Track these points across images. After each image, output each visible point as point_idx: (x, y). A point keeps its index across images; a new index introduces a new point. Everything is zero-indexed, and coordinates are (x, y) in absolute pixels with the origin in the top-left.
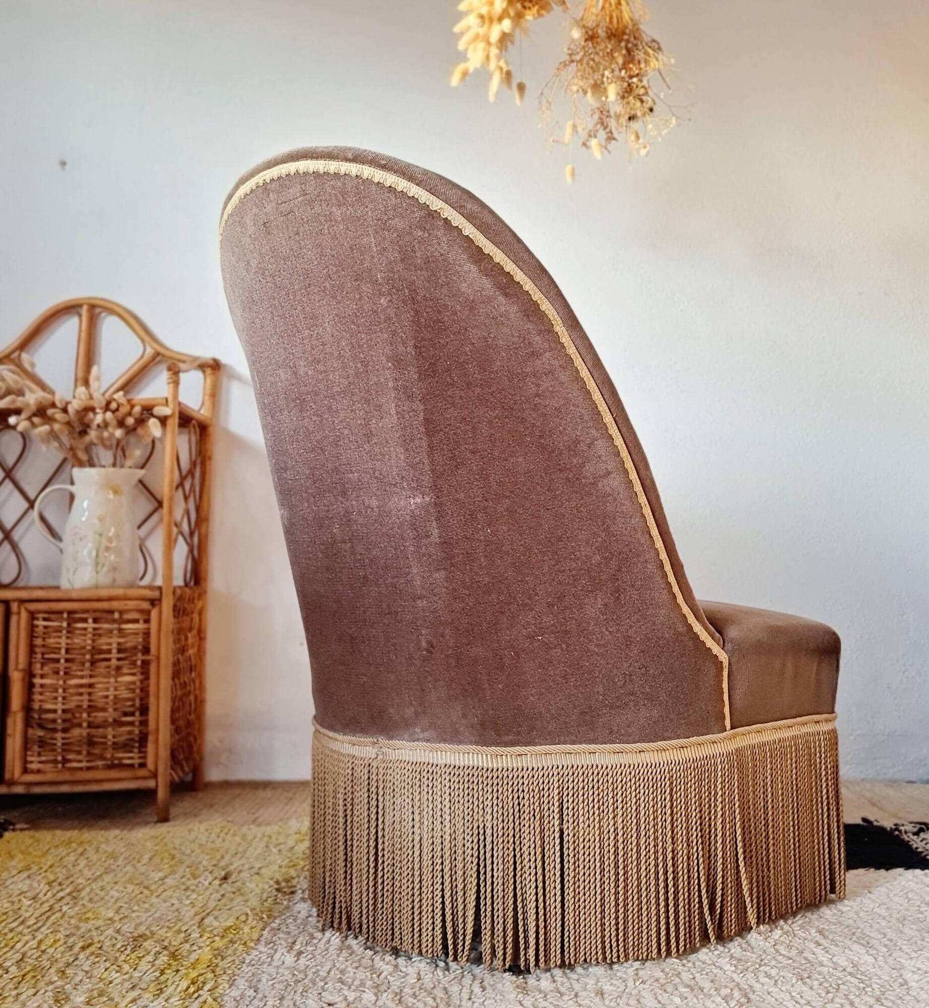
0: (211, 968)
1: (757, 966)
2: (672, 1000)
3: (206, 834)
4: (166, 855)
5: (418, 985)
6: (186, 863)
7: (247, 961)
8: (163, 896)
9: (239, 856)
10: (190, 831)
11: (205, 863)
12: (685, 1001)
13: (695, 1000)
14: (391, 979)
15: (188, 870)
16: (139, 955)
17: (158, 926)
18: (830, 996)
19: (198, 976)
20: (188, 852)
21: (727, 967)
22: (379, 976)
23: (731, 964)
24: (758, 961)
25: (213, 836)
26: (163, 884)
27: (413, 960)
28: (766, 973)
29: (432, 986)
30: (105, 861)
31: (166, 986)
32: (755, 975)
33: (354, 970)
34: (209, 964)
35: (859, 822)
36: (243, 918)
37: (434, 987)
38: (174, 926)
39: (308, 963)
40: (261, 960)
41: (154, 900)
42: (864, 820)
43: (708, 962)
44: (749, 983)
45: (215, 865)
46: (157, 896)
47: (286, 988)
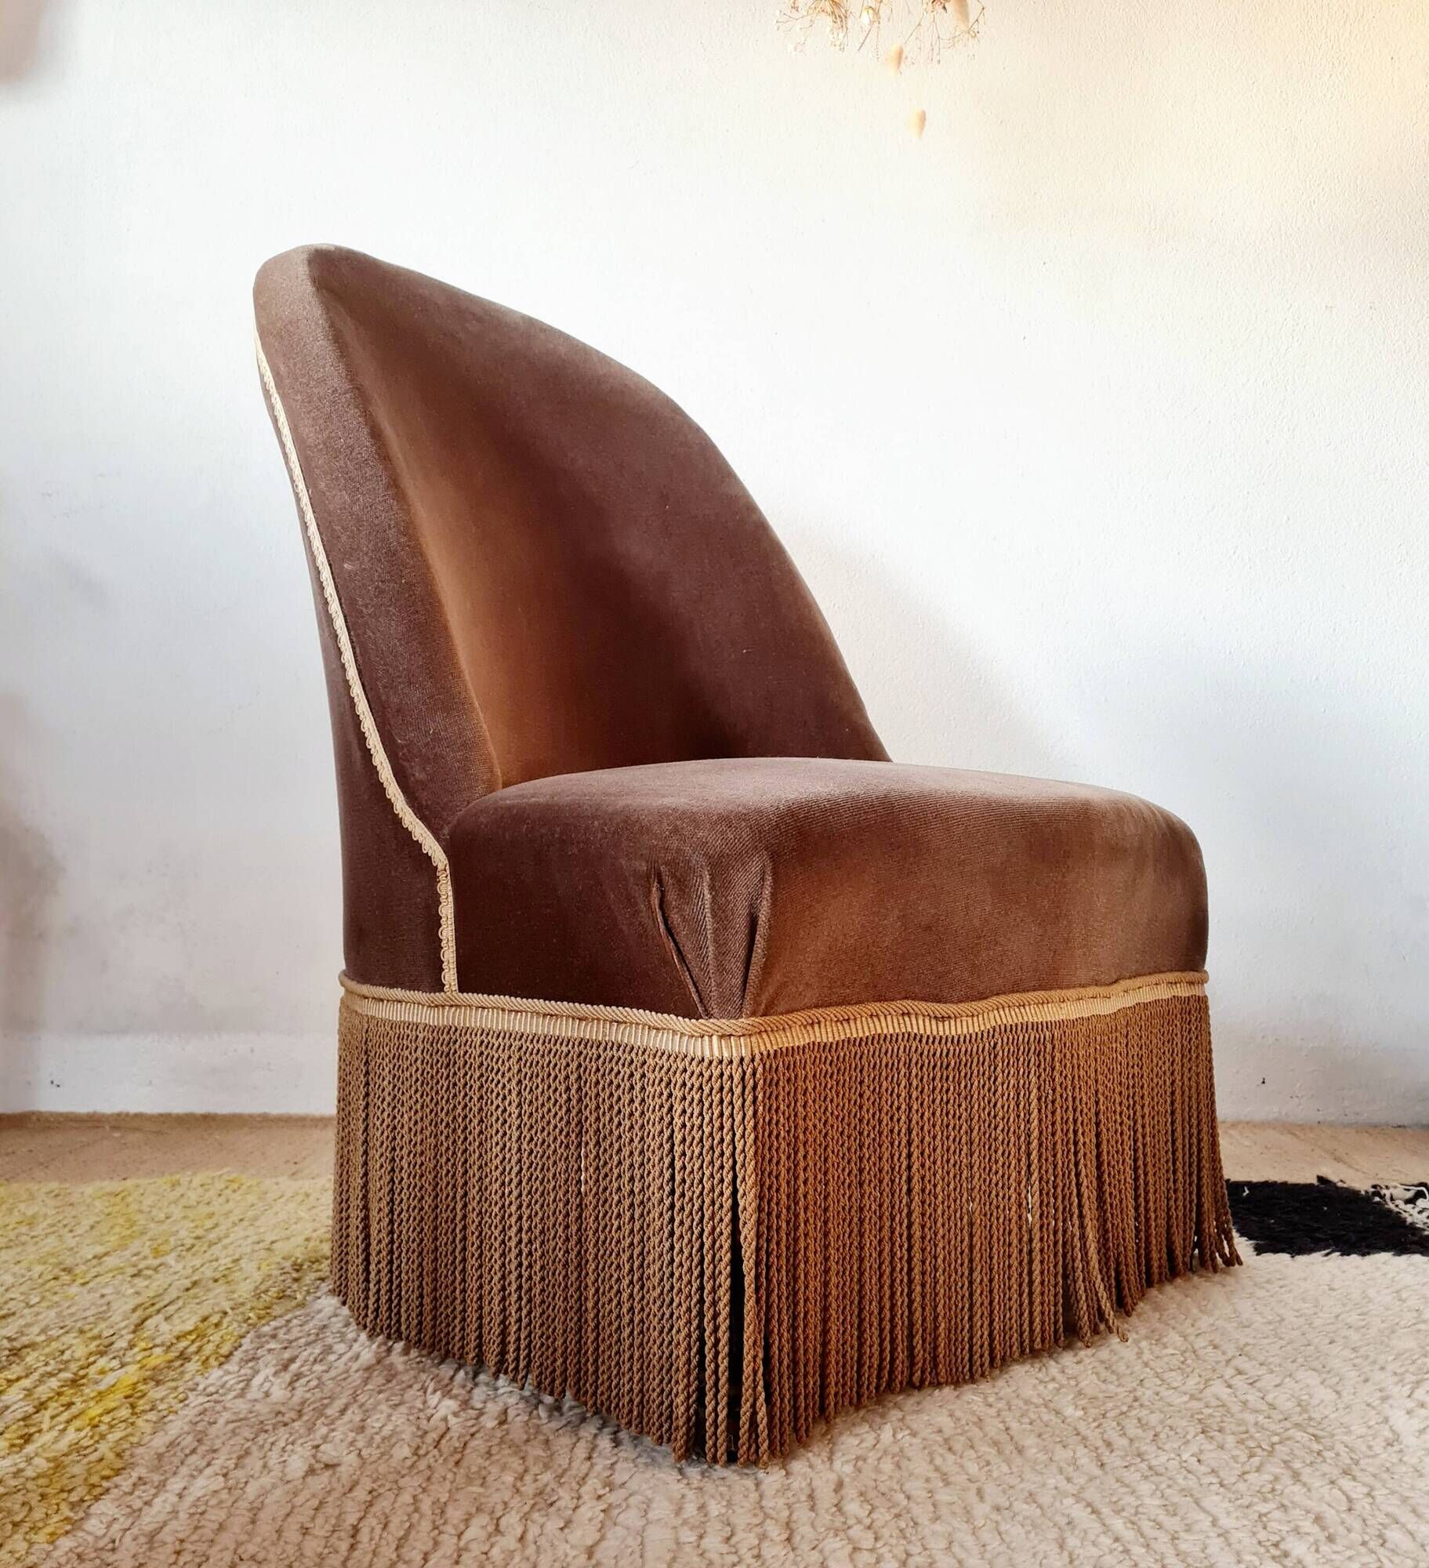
0: (131, 1400)
1: (1125, 1409)
2: (962, 1466)
3: (200, 1190)
4: (121, 1221)
5: (499, 1434)
6: (150, 1234)
7: (201, 1387)
8: (91, 1285)
9: (245, 1223)
10: (175, 1185)
11: (183, 1234)
12: (986, 1469)
13: (1005, 1468)
14: (452, 1421)
15: (148, 1243)
16: (10, 1377)
17: (62, 1328)
18: (1256, 1461)
19: (101, 1415)
20: (162, 1216)
21: (1069, 1411)
22: (429, 1420)
23: (1076, 1407)
24: (1129, 1400)
25: (212, 1193)
26: (100, 1264)
27: (501, 1391)
28: (1139, 1420)
29: (525, 1437)
30: (14, 1229)
31: (40, 1431)
32: (1118, 1424)
33: (390, 1411)
34: (130, 1392)
35: (1315, 1182)
36: (215, 1319)
37: (528, 1440)
38: (91, 1329)
39: (308, 1395)
40: (228, 1386)
41: (74, 1289)
42: (1320, 1179)
43: (1035, 1400)
44: (1105, 1436)
45: (198, 1238)
46: (83, 1284)
47: (257, 1436)
